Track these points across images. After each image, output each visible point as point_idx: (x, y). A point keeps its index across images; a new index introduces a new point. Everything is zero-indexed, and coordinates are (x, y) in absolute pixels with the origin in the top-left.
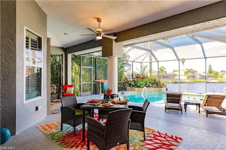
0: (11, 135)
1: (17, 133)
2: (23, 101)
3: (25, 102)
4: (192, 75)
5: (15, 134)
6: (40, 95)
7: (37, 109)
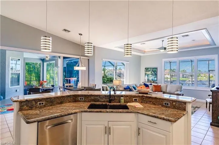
0: (3, 99)
1: (6, 99)
2: (9, 86)
3: (10, 87)
5: (5, 98)
6: (19, 85)
7: (16, 91)
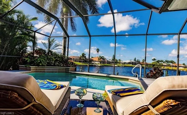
4: (103, 61)
